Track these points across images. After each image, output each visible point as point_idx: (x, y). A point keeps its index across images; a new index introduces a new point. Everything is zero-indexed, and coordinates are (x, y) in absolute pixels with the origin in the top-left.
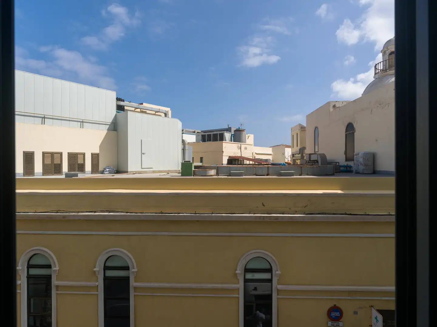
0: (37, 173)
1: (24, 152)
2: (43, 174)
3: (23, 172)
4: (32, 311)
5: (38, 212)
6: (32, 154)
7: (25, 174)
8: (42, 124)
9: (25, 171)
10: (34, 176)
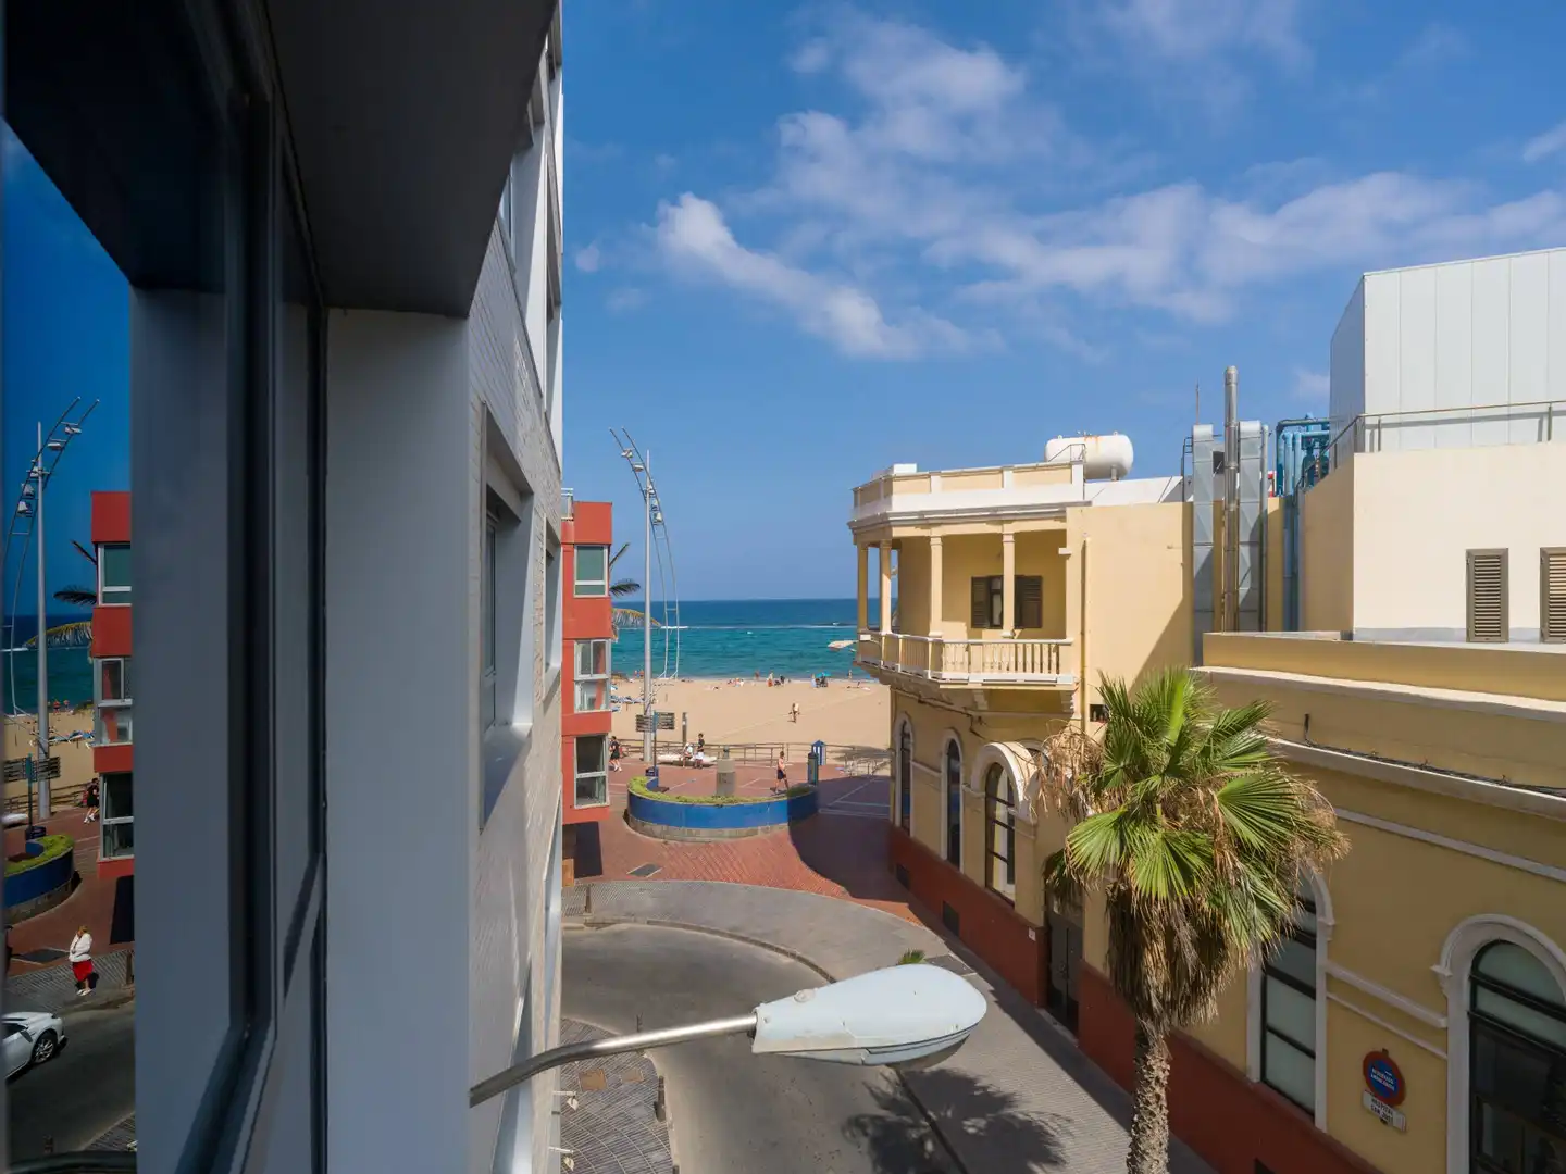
0: (1520, 630)
1: (1469, 554)
2: (1542, 635)
3: (1464, 626)
4: (1488, 1149)
5: (1514, 782)
6: (1499, 557)
7: (1472, 633)
8: (1540, 439)
9: (1472, 622)
10: (1507, 641)
